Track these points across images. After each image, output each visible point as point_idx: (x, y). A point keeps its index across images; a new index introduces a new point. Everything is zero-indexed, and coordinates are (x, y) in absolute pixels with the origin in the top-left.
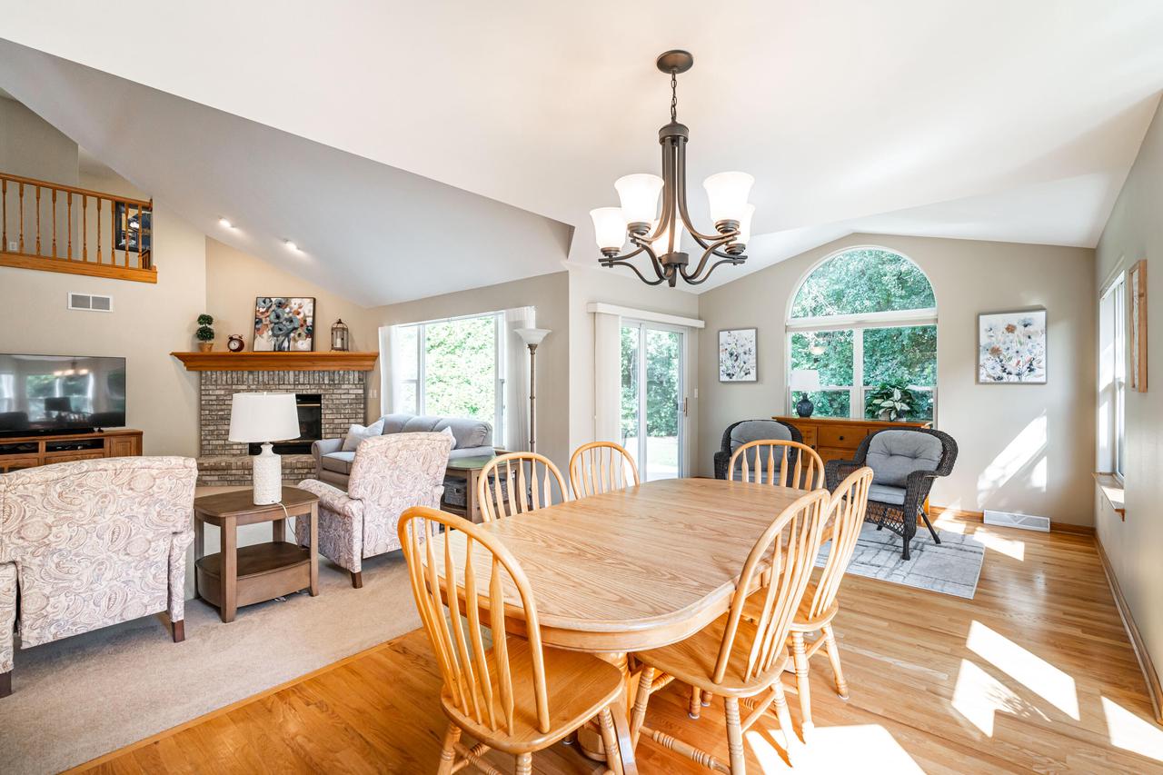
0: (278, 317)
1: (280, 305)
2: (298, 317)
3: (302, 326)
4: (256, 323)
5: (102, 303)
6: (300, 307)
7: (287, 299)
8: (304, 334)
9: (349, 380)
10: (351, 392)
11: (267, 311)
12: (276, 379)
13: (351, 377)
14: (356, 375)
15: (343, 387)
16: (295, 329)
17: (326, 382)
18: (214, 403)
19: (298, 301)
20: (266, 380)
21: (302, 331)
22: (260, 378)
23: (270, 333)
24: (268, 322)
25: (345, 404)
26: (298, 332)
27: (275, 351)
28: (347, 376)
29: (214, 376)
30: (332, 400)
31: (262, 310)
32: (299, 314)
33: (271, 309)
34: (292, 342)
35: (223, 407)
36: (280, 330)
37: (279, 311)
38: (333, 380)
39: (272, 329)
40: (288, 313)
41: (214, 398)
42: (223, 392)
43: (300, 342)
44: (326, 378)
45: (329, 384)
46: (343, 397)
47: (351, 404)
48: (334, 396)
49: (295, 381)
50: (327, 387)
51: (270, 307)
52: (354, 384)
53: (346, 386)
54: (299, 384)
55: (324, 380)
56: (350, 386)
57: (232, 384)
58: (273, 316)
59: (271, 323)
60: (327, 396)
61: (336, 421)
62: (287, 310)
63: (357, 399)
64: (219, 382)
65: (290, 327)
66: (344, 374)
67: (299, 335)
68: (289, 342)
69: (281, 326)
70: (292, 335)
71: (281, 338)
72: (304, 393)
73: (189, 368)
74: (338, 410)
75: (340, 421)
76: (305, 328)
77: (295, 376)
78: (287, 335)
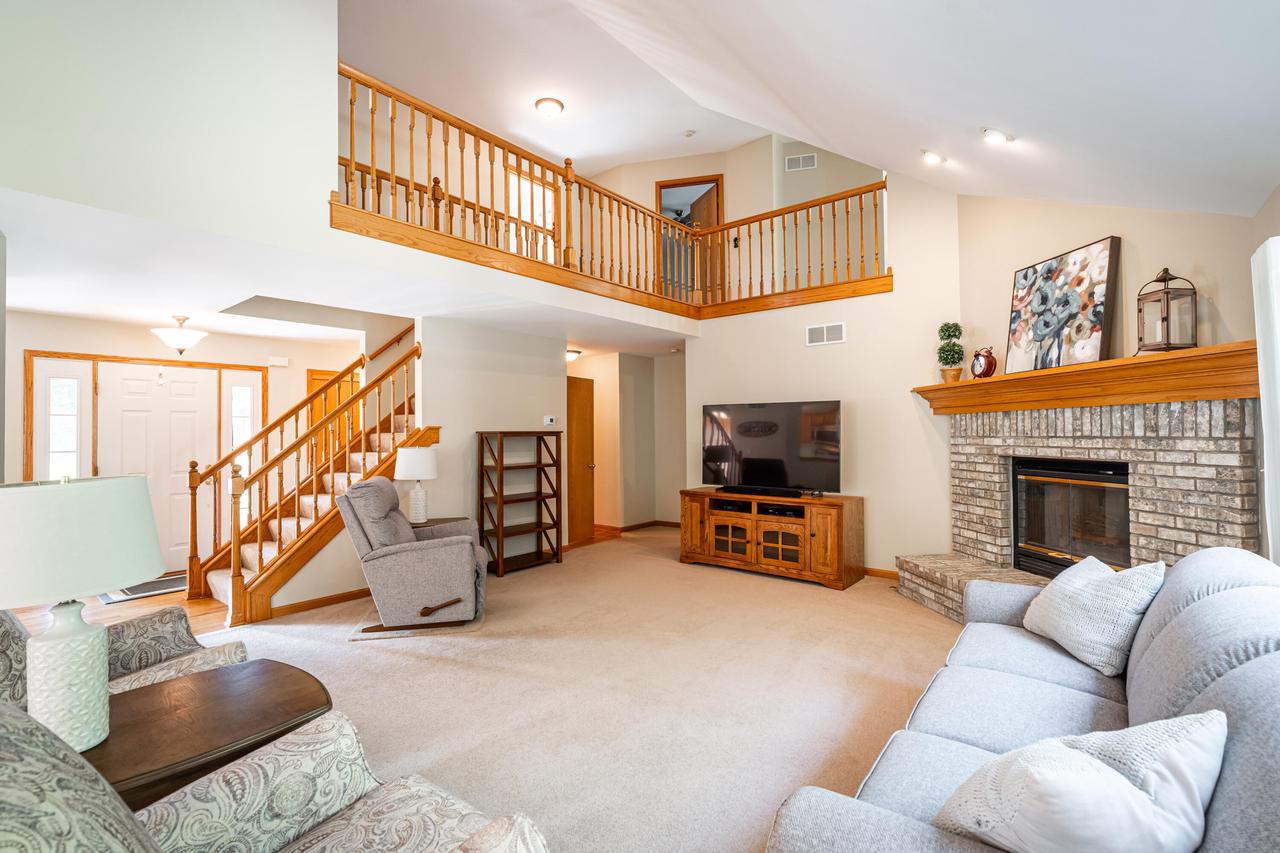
0: (1044, 300)
1: (1050, 274)
2: (1079, 290)
3: (1085, 307)
4: (1013, 320)
5: (835, 332)
6: (1083, 268)
7: (1061, 258)
8: (1087, 325)
9: (1196, 426)
10: (1203, 459)
11: (1029, 293)
12: (1043, 427)
13: (1203, 420)
14: (1218, 410)
15: (1180, 445)
16: (1073, 316)
17: (1139, 432)
18: (964, 466)
19: (1078, 256)
20: (1028, 428)
21: (1085, 319)
22: (1020, 424)
23: (1031, 333)
24: (1029, 315)
25: (1187, 493)
26: (1077, 323)
27: (1035, 369)
28: (1189, 417)
29: (963, 423)
30: (1153, 477)
31: (1021, 293)
32: (1080, 282)
33: (1035, 288)
34: (1064, 347)
35: (975, 475)
36: (1047, 324)
37: (1047, 287)
38: (1156, 429)
39: (1035, 327)
40: (1061, 288)
41: (963, 458)
42: (972, 450)
43: (1079, 344)
44: (1139, 424)
45: (1145, 439)
46: (1181, 471)
47: (1204, 494)
48: (1158, 469)
49: (1074, 430)
50: (1140, 442)
51: (1034, 283)
52: (1210, 438)
53: (1187, 445)
54: (1083, 437)
55: (1132, 427)
56: (1202, 444)
57: (984, 437)
58: (1036, 299)
59: (1034, 314)
60: (1141, 468)
61: (1165, 534)
62: (1061, 280)
63: (1221, 482)
64: (969, 432)
65: (1065, 314)
66: (1183, 411)
67: (1079, 329)
68: (1060, 347)
69: (1048, 317)
70: (1066, 331)
71: (1047, 342)
72: (1093, 456)
73: (937, 411)
74: (1167, 504)
75: (1174, 535)
76: (1090, 310)
77: (1075, 419)
78: (1057, 334)
